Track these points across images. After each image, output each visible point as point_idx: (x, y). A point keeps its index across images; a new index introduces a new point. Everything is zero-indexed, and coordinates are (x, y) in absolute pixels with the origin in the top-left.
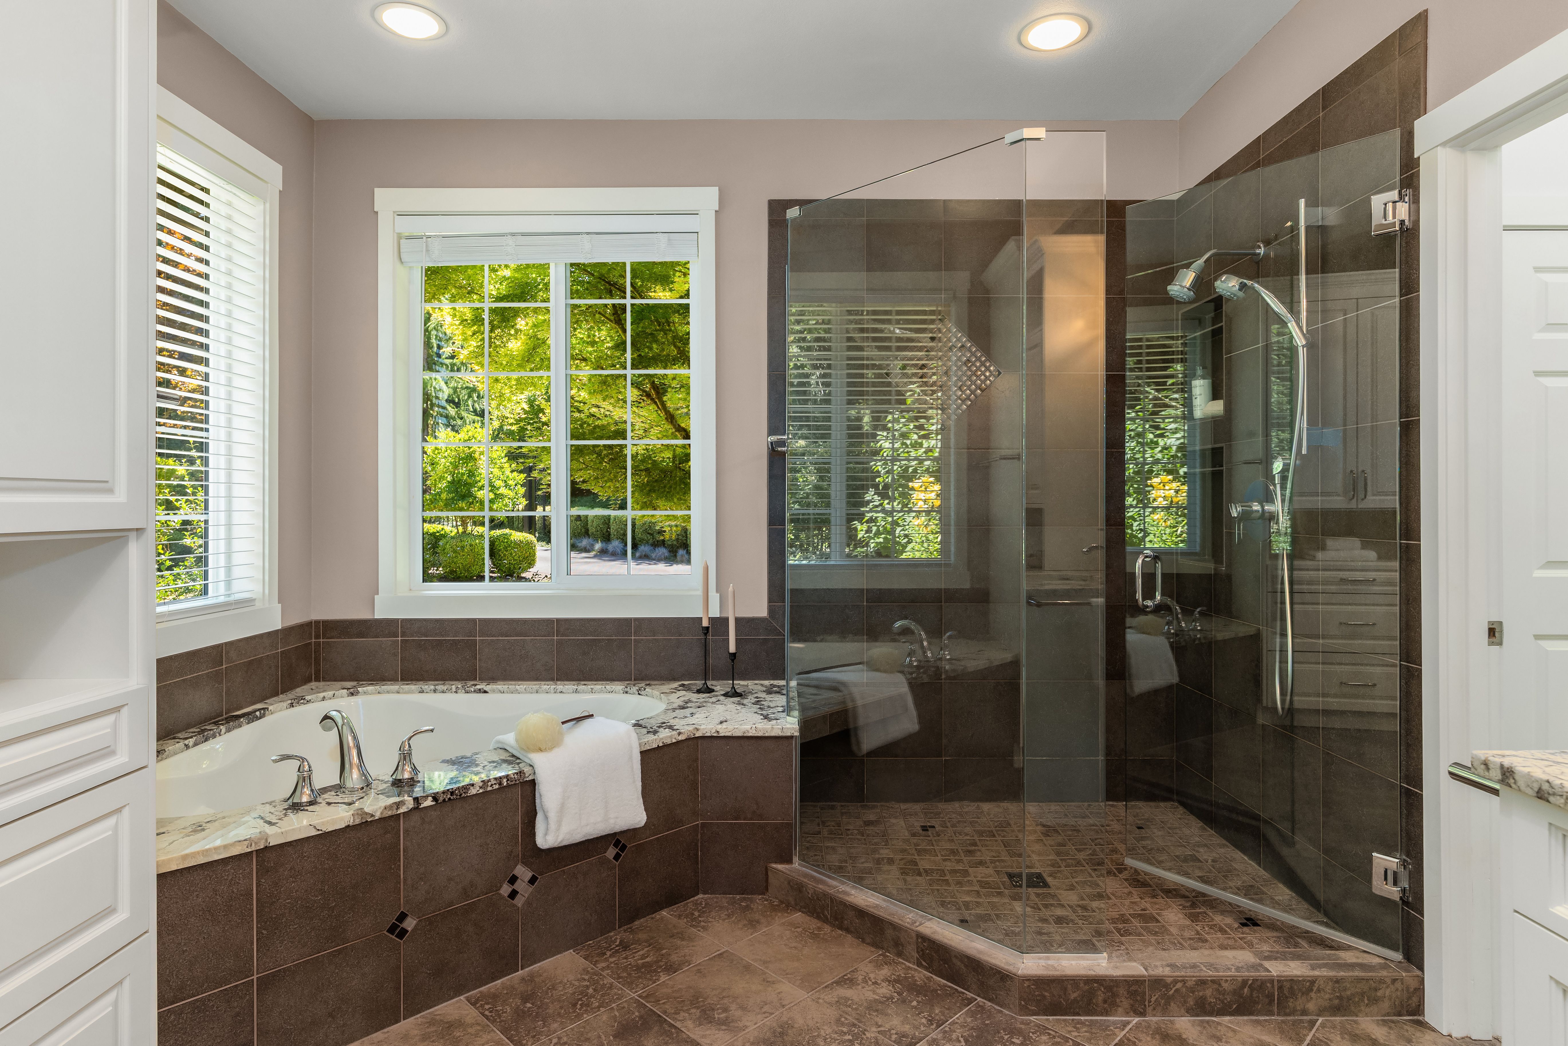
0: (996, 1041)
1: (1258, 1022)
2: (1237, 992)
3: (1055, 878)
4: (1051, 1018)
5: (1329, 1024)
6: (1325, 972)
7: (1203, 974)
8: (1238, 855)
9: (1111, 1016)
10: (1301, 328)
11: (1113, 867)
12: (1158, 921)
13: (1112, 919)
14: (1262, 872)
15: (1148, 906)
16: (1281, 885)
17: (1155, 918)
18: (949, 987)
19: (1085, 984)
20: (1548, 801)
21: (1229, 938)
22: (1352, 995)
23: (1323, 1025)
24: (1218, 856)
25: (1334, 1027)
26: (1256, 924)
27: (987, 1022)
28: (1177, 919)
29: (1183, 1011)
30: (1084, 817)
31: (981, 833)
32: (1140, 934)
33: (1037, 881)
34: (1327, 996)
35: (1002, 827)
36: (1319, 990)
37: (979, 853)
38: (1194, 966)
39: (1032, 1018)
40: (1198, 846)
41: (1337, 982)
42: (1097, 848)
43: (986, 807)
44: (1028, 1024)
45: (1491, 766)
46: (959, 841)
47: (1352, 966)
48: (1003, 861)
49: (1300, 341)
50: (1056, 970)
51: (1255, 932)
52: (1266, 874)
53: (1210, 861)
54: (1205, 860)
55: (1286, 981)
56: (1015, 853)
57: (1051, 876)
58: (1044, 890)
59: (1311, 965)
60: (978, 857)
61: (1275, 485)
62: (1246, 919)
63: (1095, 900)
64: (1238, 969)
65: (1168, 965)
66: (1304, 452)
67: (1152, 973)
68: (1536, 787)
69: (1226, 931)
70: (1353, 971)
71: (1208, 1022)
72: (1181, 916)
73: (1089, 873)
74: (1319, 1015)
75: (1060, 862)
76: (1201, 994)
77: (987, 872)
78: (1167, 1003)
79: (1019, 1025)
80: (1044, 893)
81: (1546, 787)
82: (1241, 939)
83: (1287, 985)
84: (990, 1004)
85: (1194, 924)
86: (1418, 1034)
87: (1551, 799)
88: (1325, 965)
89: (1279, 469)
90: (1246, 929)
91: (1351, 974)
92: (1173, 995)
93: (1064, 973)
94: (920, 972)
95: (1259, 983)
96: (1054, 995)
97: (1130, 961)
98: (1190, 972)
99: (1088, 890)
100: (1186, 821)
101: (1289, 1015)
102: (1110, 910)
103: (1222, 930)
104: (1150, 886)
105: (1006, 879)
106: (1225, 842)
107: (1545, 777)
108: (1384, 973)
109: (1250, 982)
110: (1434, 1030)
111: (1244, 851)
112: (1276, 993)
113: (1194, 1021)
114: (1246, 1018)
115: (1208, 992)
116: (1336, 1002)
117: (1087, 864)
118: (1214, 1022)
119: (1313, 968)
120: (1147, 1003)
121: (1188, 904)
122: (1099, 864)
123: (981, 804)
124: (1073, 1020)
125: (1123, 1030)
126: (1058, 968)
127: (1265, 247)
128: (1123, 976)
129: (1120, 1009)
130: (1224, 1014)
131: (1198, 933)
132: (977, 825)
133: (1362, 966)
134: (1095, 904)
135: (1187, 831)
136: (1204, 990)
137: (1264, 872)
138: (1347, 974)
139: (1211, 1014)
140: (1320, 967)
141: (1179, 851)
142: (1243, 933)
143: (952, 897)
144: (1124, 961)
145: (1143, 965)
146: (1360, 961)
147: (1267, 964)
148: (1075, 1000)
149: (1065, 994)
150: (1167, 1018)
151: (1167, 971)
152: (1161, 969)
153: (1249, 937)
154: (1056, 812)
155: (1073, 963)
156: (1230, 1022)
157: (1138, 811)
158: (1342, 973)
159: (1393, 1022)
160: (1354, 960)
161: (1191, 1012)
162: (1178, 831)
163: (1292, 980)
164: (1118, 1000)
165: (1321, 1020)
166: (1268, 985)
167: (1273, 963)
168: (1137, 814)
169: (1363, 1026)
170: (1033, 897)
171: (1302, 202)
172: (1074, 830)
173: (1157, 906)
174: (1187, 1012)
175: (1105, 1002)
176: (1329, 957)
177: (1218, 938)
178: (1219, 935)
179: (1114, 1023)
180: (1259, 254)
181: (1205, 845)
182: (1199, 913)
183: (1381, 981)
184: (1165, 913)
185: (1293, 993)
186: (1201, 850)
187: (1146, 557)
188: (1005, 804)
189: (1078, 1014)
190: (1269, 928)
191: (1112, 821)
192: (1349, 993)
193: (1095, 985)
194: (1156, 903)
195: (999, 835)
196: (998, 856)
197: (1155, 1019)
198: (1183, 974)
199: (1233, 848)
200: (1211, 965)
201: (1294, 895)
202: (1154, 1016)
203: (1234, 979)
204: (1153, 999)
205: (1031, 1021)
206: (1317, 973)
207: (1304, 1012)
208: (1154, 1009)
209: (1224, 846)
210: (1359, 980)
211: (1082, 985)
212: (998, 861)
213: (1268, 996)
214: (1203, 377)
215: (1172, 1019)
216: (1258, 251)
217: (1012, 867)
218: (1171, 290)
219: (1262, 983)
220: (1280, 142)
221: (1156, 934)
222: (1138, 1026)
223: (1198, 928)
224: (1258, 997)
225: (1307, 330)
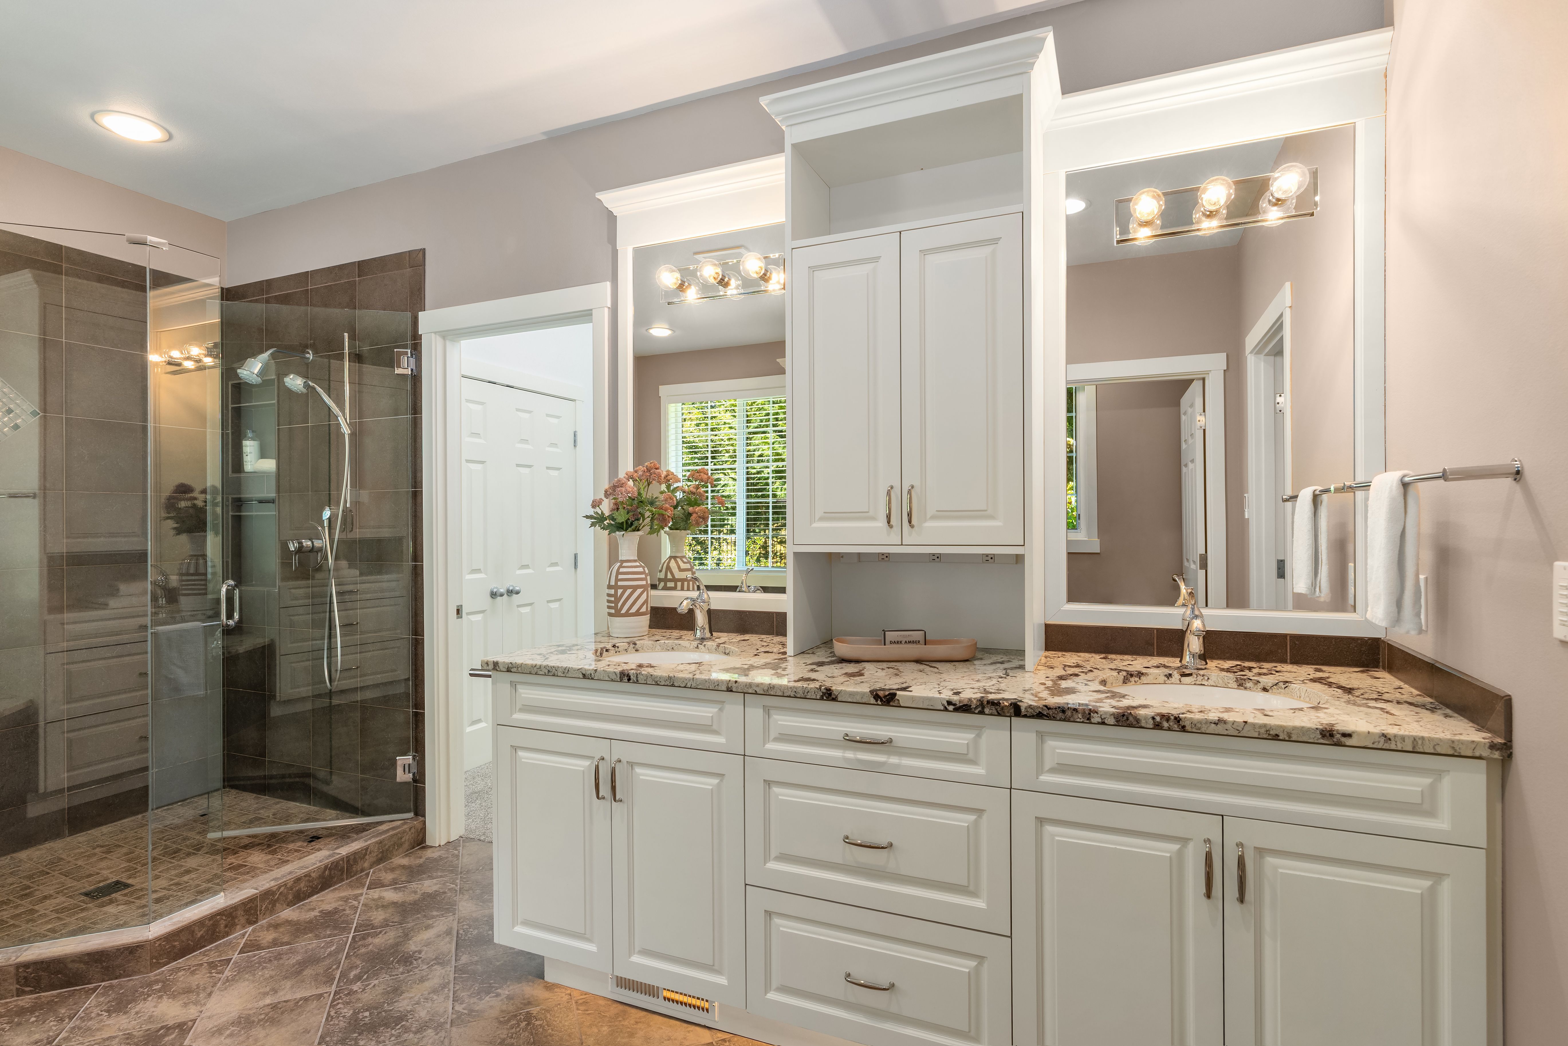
0: (137, 997)
1: (335, 889)
2: (322, 876)
3: (135, 878)
4: (180, 961)
5: (376, 871)
6: (374, 840)
7: (298, 874)
8: (292, 804)
9: (231, 935)
10: (346, 420)
11: (190, 850)
12: (246, 866)
13: (207, 880)
14: (312, 808)
15: (233, 861)
16: (328, 810)
17: (243, 865)
18: (66, 992)
19: (210, 920)
20: (511, 672)
21: (304, 853)
22: (389, 847)
23: (374, 873)
24: (276, 811)
25: (380, 870)
26: (318, 838)
27: (121, 992)
28: (260, 858)
29: (285, 906)
30: (142, 827)
31: (30, 877)
32: (235, 879)
33: (118, 886)
34: (375, 854)
35: (53, 863)
36: (370, 853)
37: (37, 892)
38: (290, 873)
39: (163, 969)
40: (258, 810)
41: (381, 842)
42: (168, 843)
43: (23, 855)
44: (162, 973)
45: (489, 663)
46: (5, 892)
47: (387, 831)
48: (71, 887)
49: (346, 430)
50: (183, 922)
51: (319, 842)
52: (316, 808)
53: (271, 816)
54: (267, 816)
55: (352, 855)
56: (81, 877)
57: (130, 878)
58: (129, 889)
59: (364, 840)
60: (39, 895)
61: (323, 527)
62: (311, 838)
63: (185, 876)
64: (320, 861)
65: (272, 880)
66: (348, 505)
67: (261, 889)
68: (507, 667)
69: (299, 850)
70: (388, 833)
71: (303, 905)
72: (263, 855)
73: (169, 862)
74: (370, 868)
75: (135, 866)
76: (297, 888)
77: (57, 902)
78: (274, 905)
79: (153, 978)
80: (130, 891)
81: (510, 665)
82: (312, 849)
83: (352, 857)
84: (116, 981)
85: (275, 856)
86: (424, 852)
87: (512, 670)
88: (372, 837)
89: (328, 517)
90: (313, 843)
91: (388, 835)
92: (278, 898)
93: (191, 920)
94: (23, 999)
95: (335, 864)
96: (183, 942)
97: (241, 890)
98: (289, 877)
99: (173, 872)
100: (241, 798)
101: (353, 876)
102: (202, 876)
103: (296, 851)
104: (229, 849)
105: (83, 898)
106: (278, 800)
107: (510, 662)
108: (406, 826)
109: (329, 866)
110: (431, 847)
111: (294, 800)
112: (345, 866)
113: (293, 909)
114: (327, 891)
115: (302, 885)
116: (380, 856)
117: (163, 856)
118: (306, 903)
119: (366, 841)
120: (258, 913)
121: (265, 847)
122: (175, 853)
123: (14, 855)
124: (200, 952)
125: (244, 938)
126: (184, 920)
127: (313, 354)
128: (241, 901)
129: (238, 927)
130: (313, 895)
131: (280, 859)
132: (20, 872)
133: (393, 829)
134: (186, 878)
135: (244, 804)
136: (300, 884)
137: (314, 808)
138: (386, 836)
139: (304, 899)
140: (370, 839)
141: (244, 819)
142: (312, 846)
143: (30, 932)
144: (237, 892)
145: (253, 888)
146: (391, 826)
147: (337, 851)
148: (202, 936)
149: (193, 936)
150: (274, 916)
151: (273, 883)
152: (268, 884)
153: (317, 847)
154: (111, 833)
155: (195, 911)
156: (317, 897)
157: (196, 805)
158: (383, 836)
159: (410, 853)
160: (388, 828)
161: (290, 904)
162: (237, 806)
163: (355, 853)
164: (236, 921)
165: (372, 870)
166: (341, 862)
167: (342, 848)
168: (196, 807)
169: (396, 862)
170: (121, 898)
171: (346, 335)
172: (137, 839)
173: (241, 858)
174: (288, 906)
175: (226, 926)
176: (373, 832)
177: (296, 856)
178: (296, 854)
179: (235, 938)
180: (309, 358)
181: (263, 808)
182: (276, 849)
183: (404, 832)
184: (248, 859)
185: (355, 861)
186: (261, 811)
187: (229, 586)
188: (48, 845)
189: (205, 946)
190: (328, 836)
191: (174, 820)
192: (387, 847)
193: (218, 917)
194: (239, 857)
195: (54, 871)
196: (63, 886)
197: (264, 921)
198: (284, 880)
199: (286, 801)
200: (302, 867)
201: (338, 812)
202: (265, 919)
203: (319, 868)
204: (264, 907)
205: (163, 971)
206: (369, 842)
207: (362, 870)
208: (264, 914)
209: (278, 803)
210: (392, 836)
211: (207, 922)
212: (66, 889)
213: (340, 870)
214: (253, 439)
215: (277, 915)
216: (307, 355)
217: (84, 888)
218: (241, 373)
219: (337, 863)
220: (325, 283)
221: (248, 873)
222: (253, 931)
223: (279, 857)
224: (334, 873)
225: (350, 422)
